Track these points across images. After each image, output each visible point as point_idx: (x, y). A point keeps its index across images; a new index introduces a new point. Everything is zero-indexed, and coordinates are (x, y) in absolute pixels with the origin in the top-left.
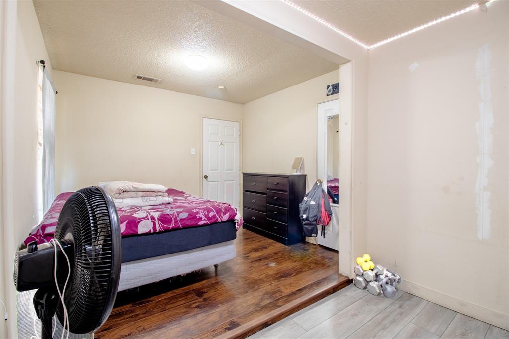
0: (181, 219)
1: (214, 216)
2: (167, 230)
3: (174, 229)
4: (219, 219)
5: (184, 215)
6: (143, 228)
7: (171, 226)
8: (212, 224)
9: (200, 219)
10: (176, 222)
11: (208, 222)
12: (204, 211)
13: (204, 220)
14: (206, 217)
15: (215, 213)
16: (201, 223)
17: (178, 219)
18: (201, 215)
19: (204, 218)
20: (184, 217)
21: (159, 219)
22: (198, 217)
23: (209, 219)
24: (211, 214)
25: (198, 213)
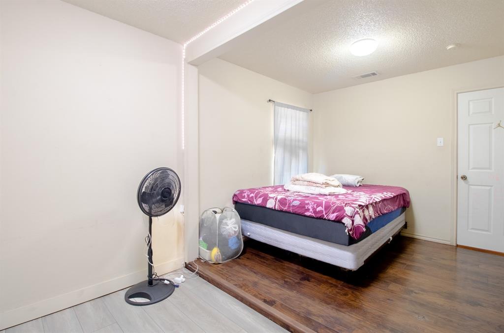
0: (293, 206)
1: (321, 212)
2: (281, 211)
3: (286, 212)
4: (325, 216)
5: (296, 203)
6: (270, 204)
7: (285, 209)
8: (317, 218)
9: (308, 210)
10: (289, 207)
11: (313, 215)
12: (314, 204)
13: (311, 212)
14: (313, 210)
15: (323, 209)
16: (307, 214)
17: (291, 205)
18: (310, 207)
19: (311, 210)
20: (296, 205)
21: (279, 201)
22: (306, 208)
23: (315, 212)
24: (319, 209)
25: (308, 204)
